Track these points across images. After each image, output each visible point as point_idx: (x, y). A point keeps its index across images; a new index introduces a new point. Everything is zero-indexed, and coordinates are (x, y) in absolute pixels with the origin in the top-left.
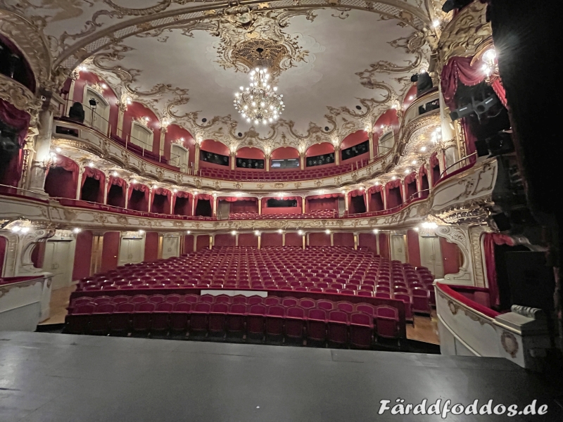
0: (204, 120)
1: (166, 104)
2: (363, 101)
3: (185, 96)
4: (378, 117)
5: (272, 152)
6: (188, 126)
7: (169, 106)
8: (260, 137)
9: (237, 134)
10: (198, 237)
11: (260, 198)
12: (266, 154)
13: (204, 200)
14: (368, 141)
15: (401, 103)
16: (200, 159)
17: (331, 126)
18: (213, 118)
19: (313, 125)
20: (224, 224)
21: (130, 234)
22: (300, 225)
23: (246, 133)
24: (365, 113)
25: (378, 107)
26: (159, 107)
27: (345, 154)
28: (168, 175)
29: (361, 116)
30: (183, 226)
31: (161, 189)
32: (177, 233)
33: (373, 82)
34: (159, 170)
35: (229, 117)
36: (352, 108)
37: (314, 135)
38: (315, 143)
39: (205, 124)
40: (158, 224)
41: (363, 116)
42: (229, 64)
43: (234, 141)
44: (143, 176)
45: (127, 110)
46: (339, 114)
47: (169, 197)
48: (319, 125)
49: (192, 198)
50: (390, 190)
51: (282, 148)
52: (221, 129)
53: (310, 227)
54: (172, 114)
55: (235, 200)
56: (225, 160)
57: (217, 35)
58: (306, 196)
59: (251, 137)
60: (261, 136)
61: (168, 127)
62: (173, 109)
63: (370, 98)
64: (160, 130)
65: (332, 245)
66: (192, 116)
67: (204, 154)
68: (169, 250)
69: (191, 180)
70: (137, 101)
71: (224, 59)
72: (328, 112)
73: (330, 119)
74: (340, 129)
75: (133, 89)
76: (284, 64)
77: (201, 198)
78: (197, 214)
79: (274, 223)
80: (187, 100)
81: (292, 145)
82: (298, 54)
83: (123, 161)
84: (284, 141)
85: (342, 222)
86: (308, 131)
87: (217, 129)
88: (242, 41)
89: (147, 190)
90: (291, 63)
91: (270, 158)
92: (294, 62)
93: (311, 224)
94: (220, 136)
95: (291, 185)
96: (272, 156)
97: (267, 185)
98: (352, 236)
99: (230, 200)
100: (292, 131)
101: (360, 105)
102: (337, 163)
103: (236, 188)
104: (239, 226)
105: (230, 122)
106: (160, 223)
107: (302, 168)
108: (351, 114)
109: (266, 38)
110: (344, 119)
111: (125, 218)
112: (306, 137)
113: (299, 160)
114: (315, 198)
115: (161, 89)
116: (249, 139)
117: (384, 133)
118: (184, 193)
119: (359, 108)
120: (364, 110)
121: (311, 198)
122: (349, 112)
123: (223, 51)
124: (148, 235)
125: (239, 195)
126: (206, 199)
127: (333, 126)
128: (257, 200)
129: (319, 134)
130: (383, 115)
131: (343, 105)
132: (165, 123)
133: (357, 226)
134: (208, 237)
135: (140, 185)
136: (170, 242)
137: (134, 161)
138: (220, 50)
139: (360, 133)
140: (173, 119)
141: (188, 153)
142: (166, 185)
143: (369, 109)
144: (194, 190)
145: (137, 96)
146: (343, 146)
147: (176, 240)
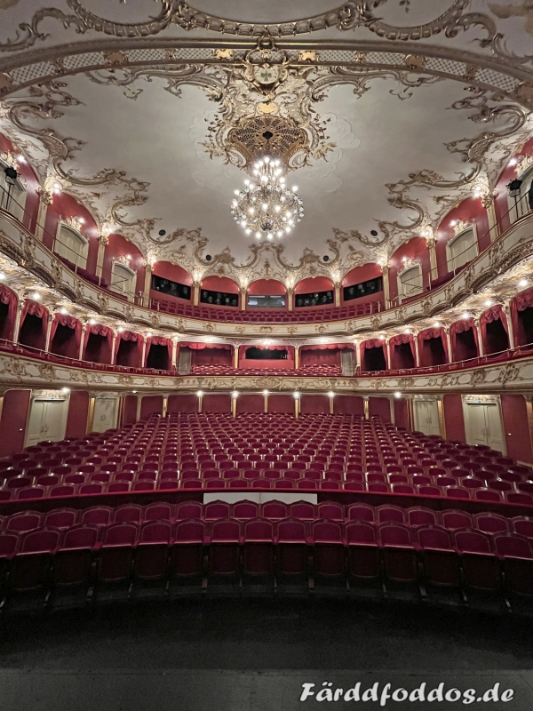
0: (162, 233)
1: (112, 203)
2: (382, 225)
3: (142, 193)
4: (397, 248)
5: (250, 286)
6: (137, 239)
7: (115, 206)
8: (235, 263)
9: (204, 257)
10: (144, 399)
11: (236, 346)
12: (242, 286)
13: (159, 346)
14: (381, 278)
15: (434, 230)
16: (152, 287)
17: (332, 256)
18: (175, 230)
19: (308, 252)
20: (191, 381)
21: (47, 394)
22: (300, 385)
23: (217, 257)
24: (380, 240)
25: (401, 234)
26: (100, 206)
27: (347, 293)
28: (113, 305)
29: (374, 245)
30: (132, 383)
31: (100, 327)
32: (116, 393)
33: (404, 199)
34: (100, 297)
35: (198, 231)
36: (366, 234)
37: (308, 266)
38: (307, 277)
39: (163, 239)
40: (96, 379)
41: (378, 244)
42: (219, 150)
43: (199, 265)
44: (79, 304)
45: (52, 202)
46: (346, 239)
47: (109, 338)
48: (316, 253)
49: (142, 342)
50: (425, 341)
51: (263, 280)
52: (183, 247)
53: (313, 387)
54: (117, 219)
55: (203, 347)
56: (184, 291)
57: (217, 100)
58: (300, 345)
59: (224, 262)
60: (237, 263)
61: (111, 237)
62: (120, 212)
63: (392, 222)
64: (99, 239)
65: (332, 412)
66: (145, 226)
67: (157, 280)
68: (103, 418)
69: (146, 315)
70: (68, 193)
71: (215, 142)
72: (332, 236)
73: (334, 247)
74: (344, 260)
75: (66, 172)
76: (295, 160)
77: (155, 343)
78: (148, 364)
79: (263, 381)
80: (145, 199)
81: (277, 278)
82: (320, 146)
83: (53, 275)
84: (267, 271)
85: (356, 381)
86: (301, 260)
87: (178, 248)
88: (249, 116)
89: (79, 327)
90: (305, 160)
91: (247, 292)
92: (311, 159)
93: (315, 383)
94: (180, 258)
95: (282, 329)
96: (249, 290)
97: (250, 329)
98: (362, 400)
99: (195, 348)
100: (279, 258)
101: (377, 229)
102: (338, 304)
103: (206, 330)
104: (213, 384)
105: (197, 239)
106: (99, 377)
107: (290, 308)
108: (362, 241)
109: (285, 116)
110: (351, 248)
111: (51, 368)
112: (297, 268)
113: (285, 297)
114: (313, 348)
115: (109, 177)
116: (220, 264)
117: (406, 268)
118: (131, 334)
119: (374, 233)
120: (381, 236)
121: (306, 349)
122: (360, 238)
123: (217, 129)
124: (73, 397)
125: (209, 340)
126: (162, 344)
127: (335, 256)
128: (232, 348)
129: (315, 265)
130: (404, 245)
131: (355, 229)
132: (107, 230)
133: (380, 388)
134: (161, 398)
135: (69, 319)
136: (104, 406)
137: (68, 279)
138: (212, 126)
139: (371, 267)
140: (118, 226)
141: (135, 277)
142: (109, 321)
143: (387, 236)
144: (147, 329)
145: (70, 184)
146: (345, 283)
147: (113, 404)
